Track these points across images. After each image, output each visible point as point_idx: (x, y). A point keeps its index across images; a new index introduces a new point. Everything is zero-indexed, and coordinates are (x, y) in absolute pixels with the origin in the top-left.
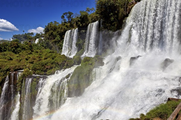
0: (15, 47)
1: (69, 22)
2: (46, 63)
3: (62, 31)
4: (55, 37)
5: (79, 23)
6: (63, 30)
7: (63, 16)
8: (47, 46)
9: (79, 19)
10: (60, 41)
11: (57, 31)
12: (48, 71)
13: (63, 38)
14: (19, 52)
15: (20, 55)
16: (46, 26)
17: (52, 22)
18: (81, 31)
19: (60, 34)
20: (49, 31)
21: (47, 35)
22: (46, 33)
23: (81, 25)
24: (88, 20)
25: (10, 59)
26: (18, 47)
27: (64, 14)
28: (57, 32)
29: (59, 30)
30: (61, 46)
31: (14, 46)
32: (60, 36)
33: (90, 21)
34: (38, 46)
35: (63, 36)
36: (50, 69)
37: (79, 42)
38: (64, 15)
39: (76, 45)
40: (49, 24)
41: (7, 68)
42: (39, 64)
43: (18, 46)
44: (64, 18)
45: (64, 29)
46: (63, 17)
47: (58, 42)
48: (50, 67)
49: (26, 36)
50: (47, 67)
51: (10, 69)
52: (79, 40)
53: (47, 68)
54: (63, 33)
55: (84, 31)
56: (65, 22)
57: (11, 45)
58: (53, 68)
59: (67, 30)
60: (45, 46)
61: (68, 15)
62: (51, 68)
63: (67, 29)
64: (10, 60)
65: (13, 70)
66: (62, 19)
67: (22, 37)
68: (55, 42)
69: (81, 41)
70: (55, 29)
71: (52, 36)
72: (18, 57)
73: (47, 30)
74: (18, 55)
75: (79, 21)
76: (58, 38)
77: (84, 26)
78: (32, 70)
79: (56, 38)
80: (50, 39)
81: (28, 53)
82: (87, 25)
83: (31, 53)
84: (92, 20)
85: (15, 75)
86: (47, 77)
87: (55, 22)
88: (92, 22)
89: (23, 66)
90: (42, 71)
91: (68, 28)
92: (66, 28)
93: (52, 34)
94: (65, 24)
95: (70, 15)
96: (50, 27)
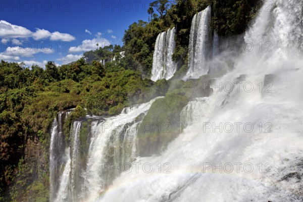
0: (76, 71)
1: (163, 17)
2: (107, 95)
3: (151, 35)
4: (141, 48)
5: (176, 16)
6: (152, 33)
7: (150, 9)
8: (129, 65)
9: (175, 9)
10: (148, 54)
11: (143, 37)
12: (110, 109)
13: (153, 49)
14: (81, 78)
15: (82, 83)
16: (126, 32)
17: (135, 23)
18: (180, 32)
19: (147, 42)
20: (131, 39)
21: (129, 47)
22: (126, 43)
23: (179, 20)
24: (191, 8)
25: (65, 90)
26: (81, 71)
27: (152, 5)
28: (143, 40)
29: (146, 35)
30: (150, 63)
31: (75, 69)
32: (147, 46)
33: (196, 8)
34: (113, 66)
35: (153, 44)
36: (114, 106)
37: (179, 53)
38: (153, 7)
39: (173, 58)
40: (130, 27)
41: (55, 106)
42: (97, 97)
43: (81, 69)
44: (153, 11)
45: (154, 31)
46: (151, 11)
47: (145, 55)
48: (113, 101)
49: (102, 52)
50: (109, 102)
51: (58, 107)
52: (178, 48)
53: (109, 104)
54: (152, 38)
55: (185, 30)
56: (156, 20)
57: (71, 69)
58: (119, 104)
59: (159, 33)
60: (126, 65)
61: (159, 4)
62: (116, 103)
63: (160, 31)
64: (65, 92)
65: (62, 108)
66: (150, 15)
67: (96, 55)
68: (141, 56)
69: (182, 50)
70: (140, 34)
71: (137, 47)
72: (78, 86)
73: (127, 38)
74: (78, 84)
75: (174, 12)
76: (145, 48)
77: (185, 20)
78: (87, 107)
79: (142, 50)
80: (133, 52)
81: (94, 79)
82: (191, 18)
83: (99, 80)
84: (199, 5)
85: (63, 116)
86: (104, 120)
87: (141, 21)
88: (199, 11)
89: (78, 101)
90: (101, 109)
91: (159, 28)
92: (156, 29)
93: (135, 43)
94: (155, 22)
95: (163, 5)
96: (133, 31)
